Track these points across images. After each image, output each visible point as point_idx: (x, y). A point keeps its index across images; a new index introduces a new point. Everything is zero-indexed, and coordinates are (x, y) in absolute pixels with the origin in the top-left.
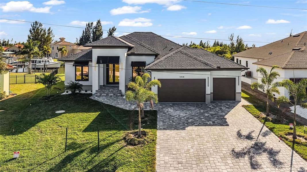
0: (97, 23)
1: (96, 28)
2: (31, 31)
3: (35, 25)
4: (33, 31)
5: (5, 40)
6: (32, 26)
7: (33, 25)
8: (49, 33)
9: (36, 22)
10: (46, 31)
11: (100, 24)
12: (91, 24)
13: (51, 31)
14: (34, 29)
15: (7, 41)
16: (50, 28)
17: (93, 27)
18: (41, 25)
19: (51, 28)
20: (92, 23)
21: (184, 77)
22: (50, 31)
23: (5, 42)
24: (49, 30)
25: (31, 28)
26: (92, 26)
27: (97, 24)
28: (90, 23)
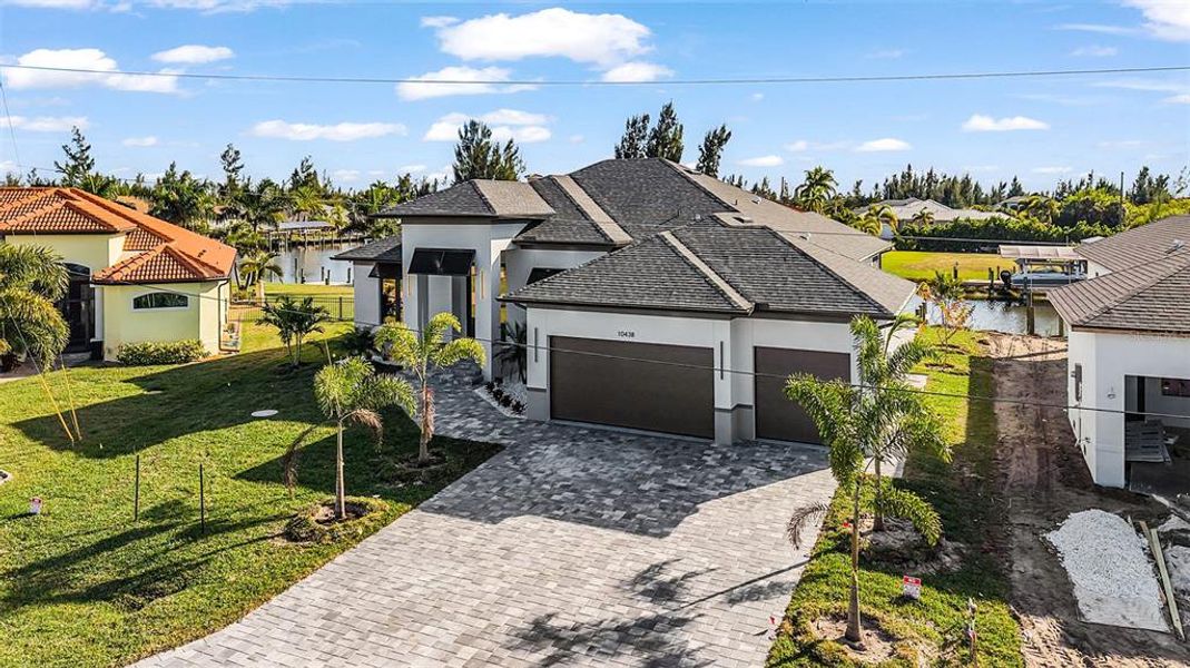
0: (662, 115)
1: (657, 134)
2: (459, 154)
3: (469, 135)
4: (465, 154)
5: (427, 181)
6: (461, 137)
7: (463, 134)
8: (509, 160)
9: (473, 124)
10: (501, 151)
11: (674, 119)
12: (643, 121)
13: (516, 152)
14: (467, 148)
15: (432, 183)
16: (511, 142)
17: (648, 132)
18: (487, 134)
19: (514, 142)
20: (646, 118)
21: (632, 335)
22: (513, 150)
23: (428, 186)
24: (508, 147)
25: (460, 142)
26: (645, 128)
27: (663, 121)
28: (641, 116)
